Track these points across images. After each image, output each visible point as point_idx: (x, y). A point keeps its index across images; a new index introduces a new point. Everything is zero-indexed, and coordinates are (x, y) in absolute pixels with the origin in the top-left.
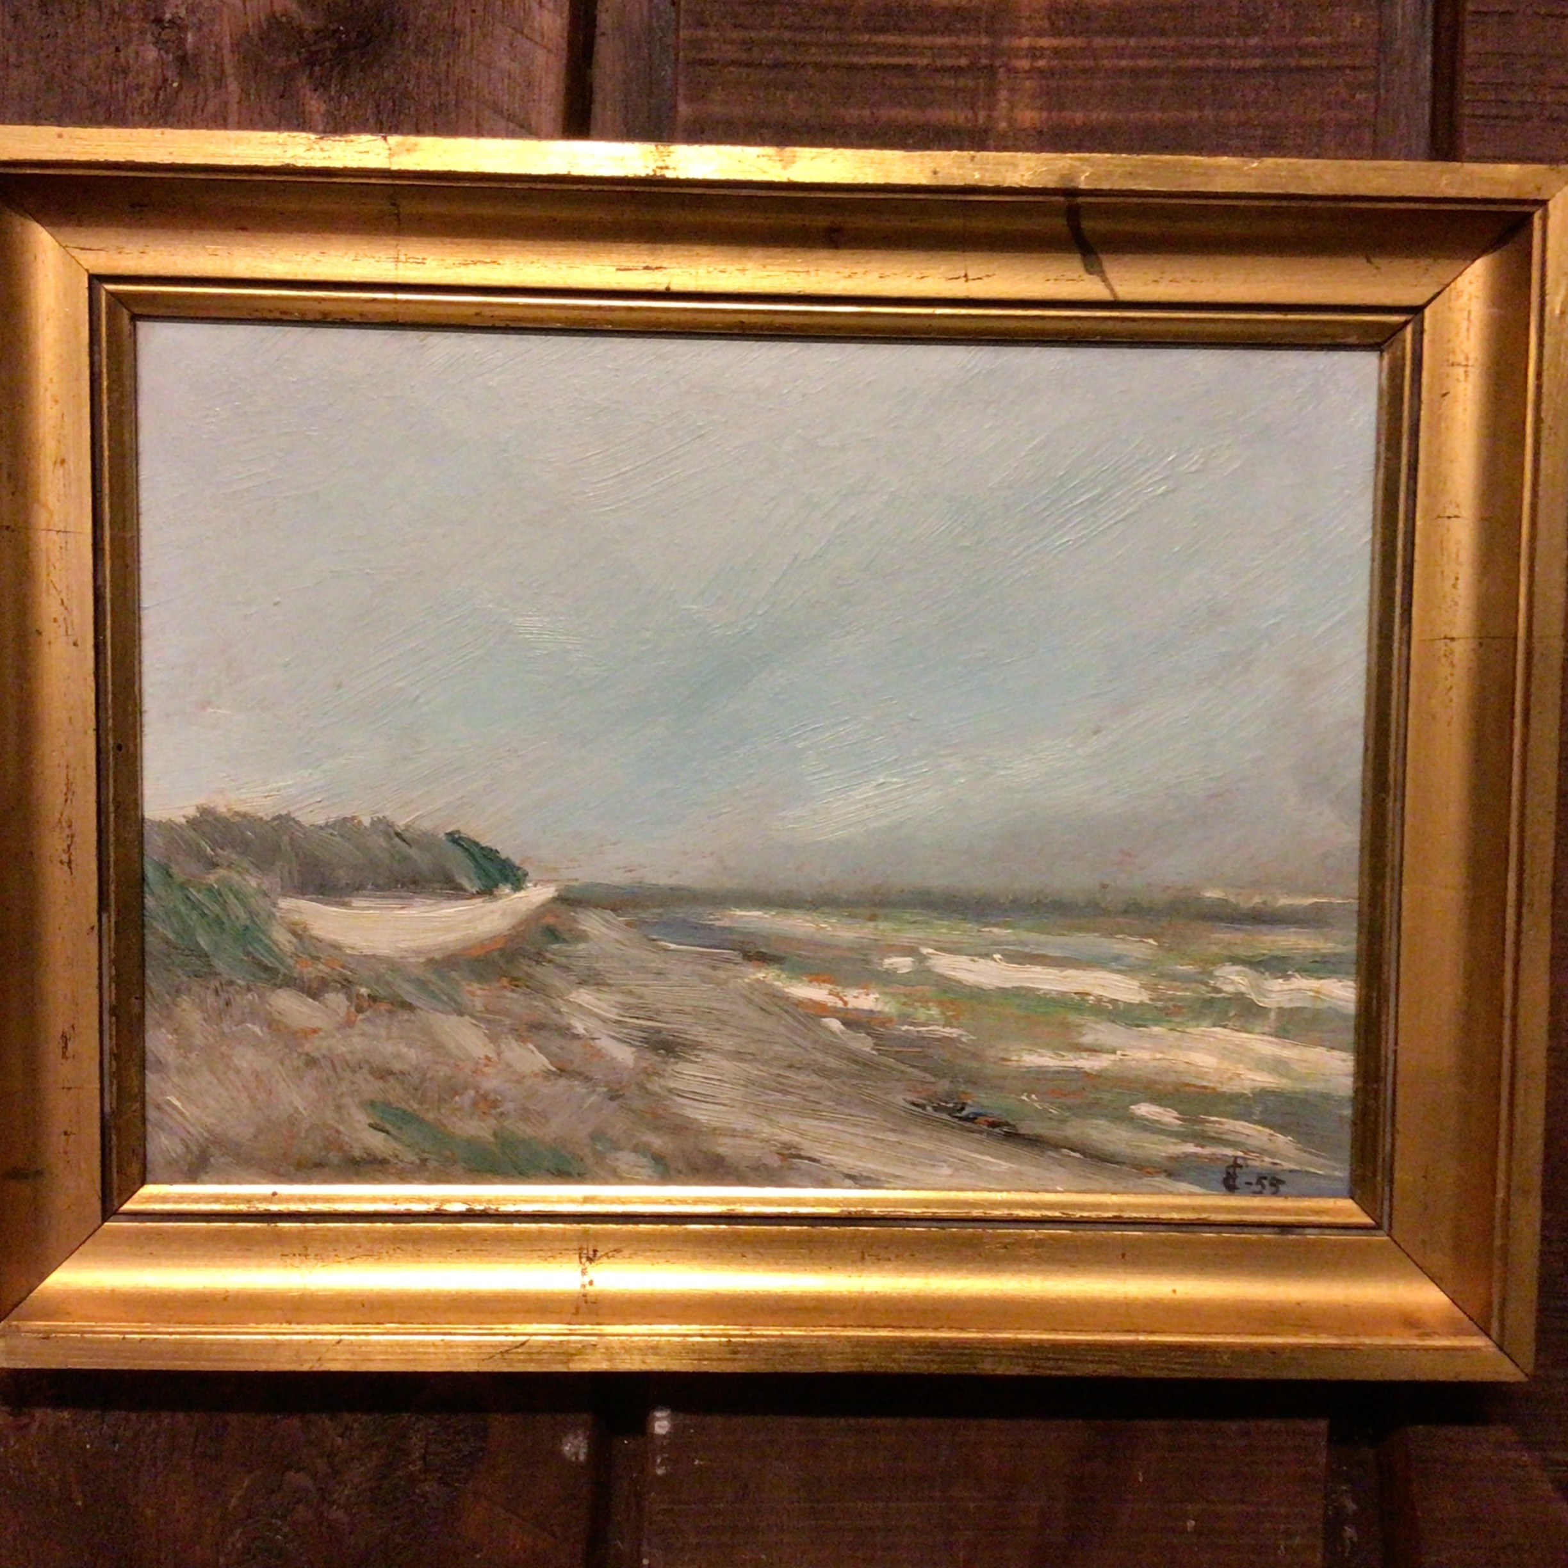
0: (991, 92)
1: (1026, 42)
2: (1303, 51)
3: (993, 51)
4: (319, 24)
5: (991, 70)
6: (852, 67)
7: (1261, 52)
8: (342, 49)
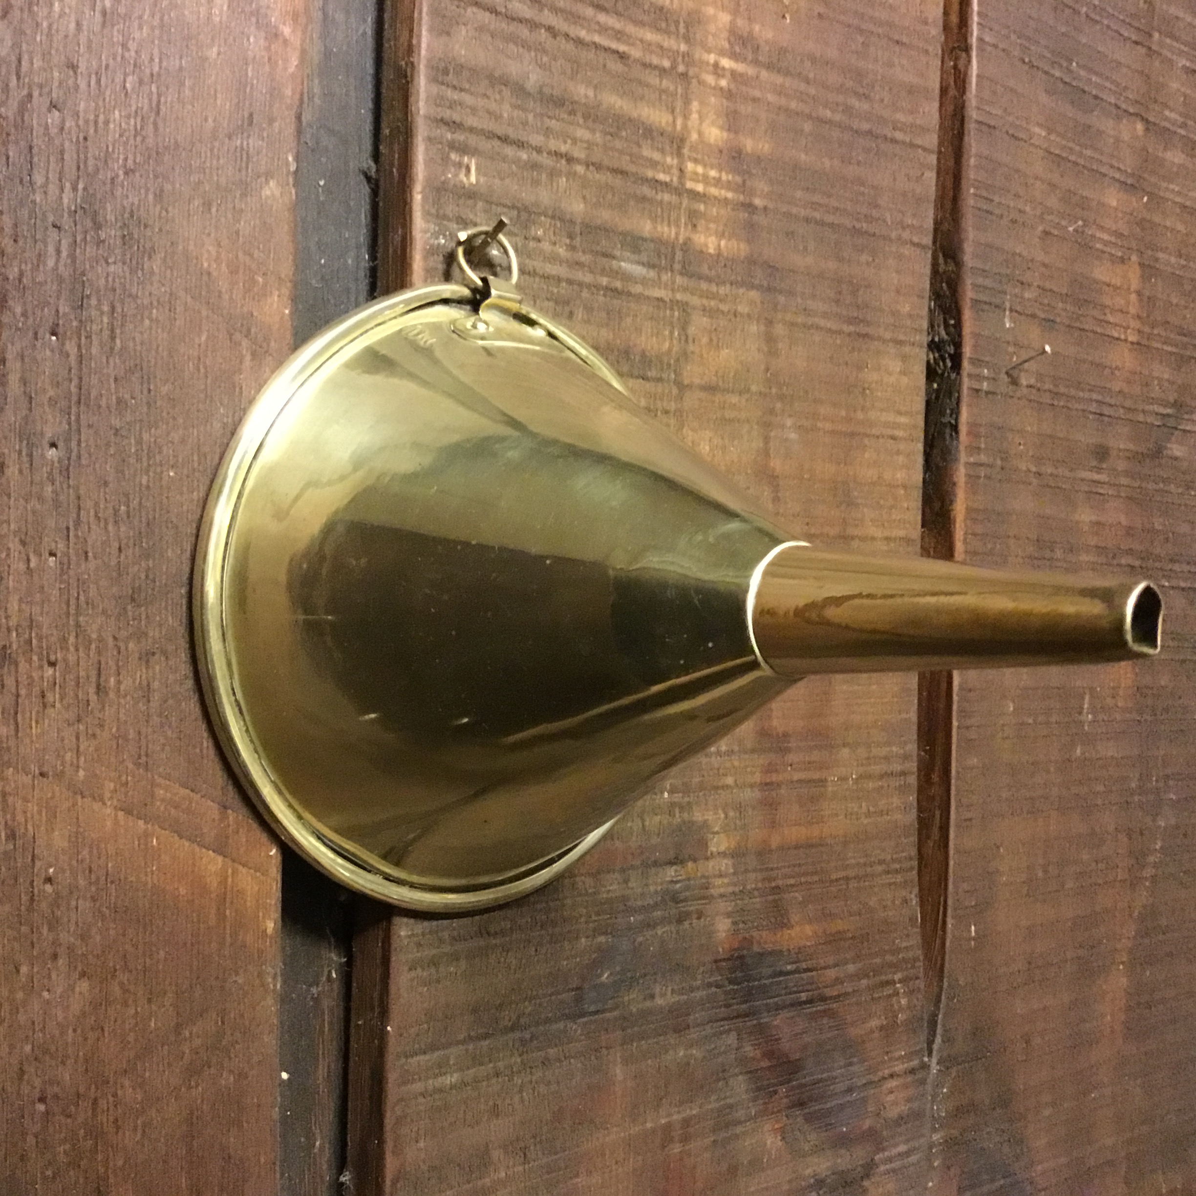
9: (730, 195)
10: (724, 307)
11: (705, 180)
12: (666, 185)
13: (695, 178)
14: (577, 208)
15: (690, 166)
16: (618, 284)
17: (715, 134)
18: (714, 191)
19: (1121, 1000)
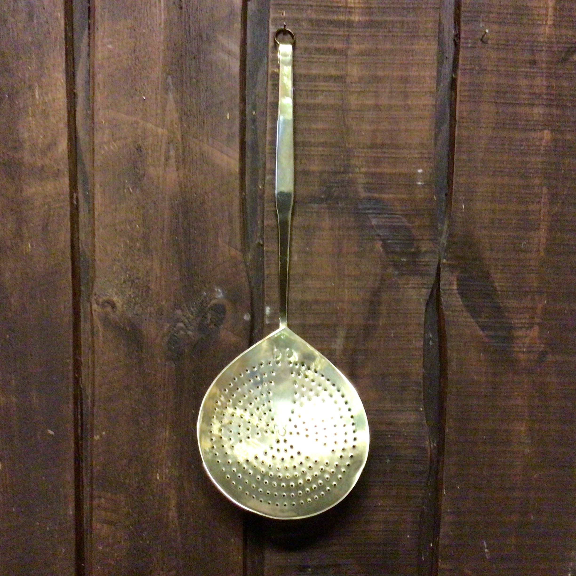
9: (363, 6)
10: (361, 34)
11: (354, 3)
12: (342, 7)
13: (351, 3)
14: (314, 16)
16: (326, 33)
18: (357, 6)
19: (543, 240)
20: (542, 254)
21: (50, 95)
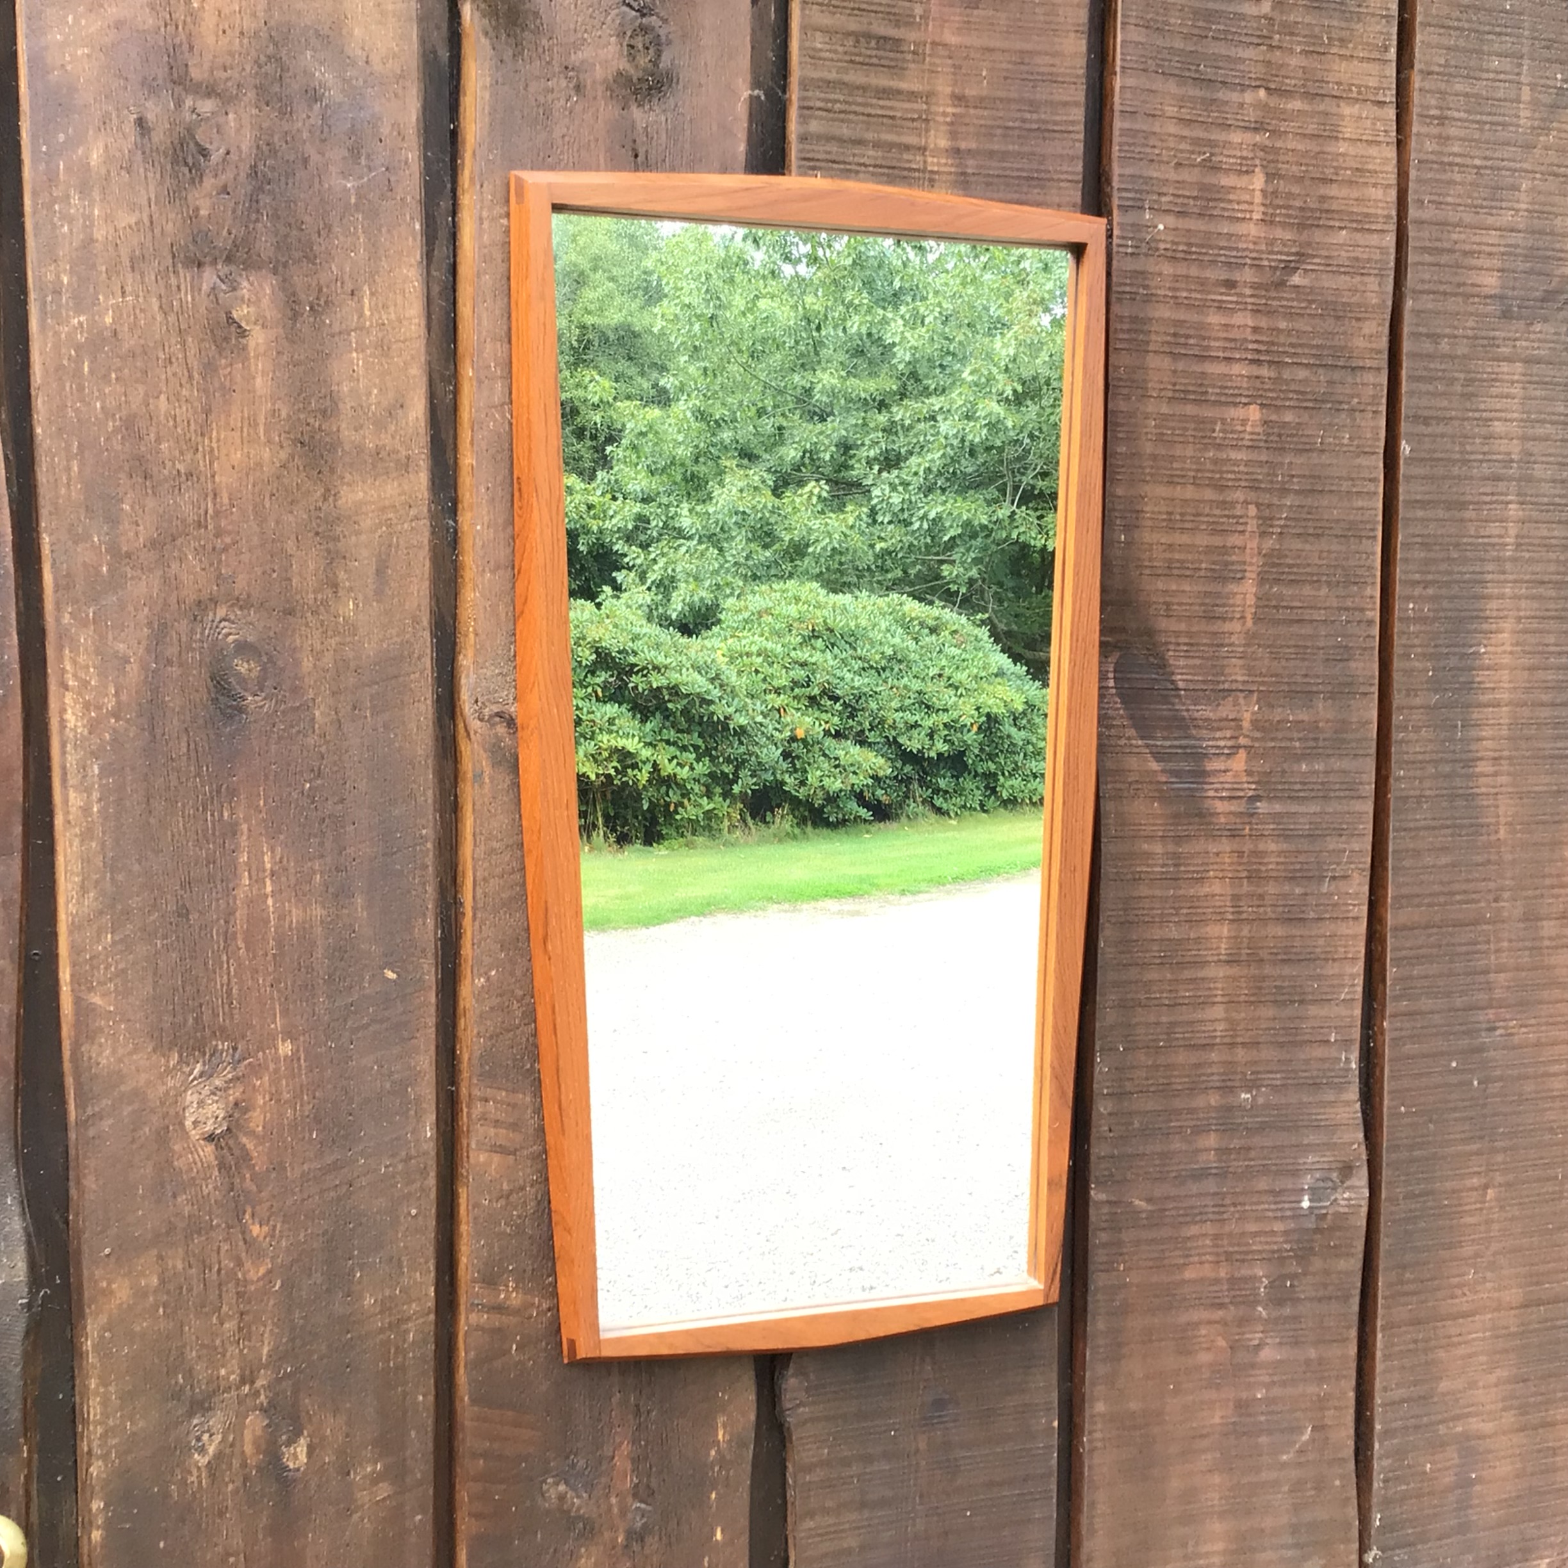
0: (927, 130)
1: (941, 109)
2: (1056, 123)
3: (927, 111)
4: (641, 74)
5: (927, 120)
6: (869, 115)
7: (1037, 121)
8: (650, 88)
11: (938, 164)
12: (918, 170)
13: (933, 164)
15: (930, 160)
17: (943, 143)
18: (942, 169)
19: (1251, 600)
20: (1249, 623)
21: (392, 309)
